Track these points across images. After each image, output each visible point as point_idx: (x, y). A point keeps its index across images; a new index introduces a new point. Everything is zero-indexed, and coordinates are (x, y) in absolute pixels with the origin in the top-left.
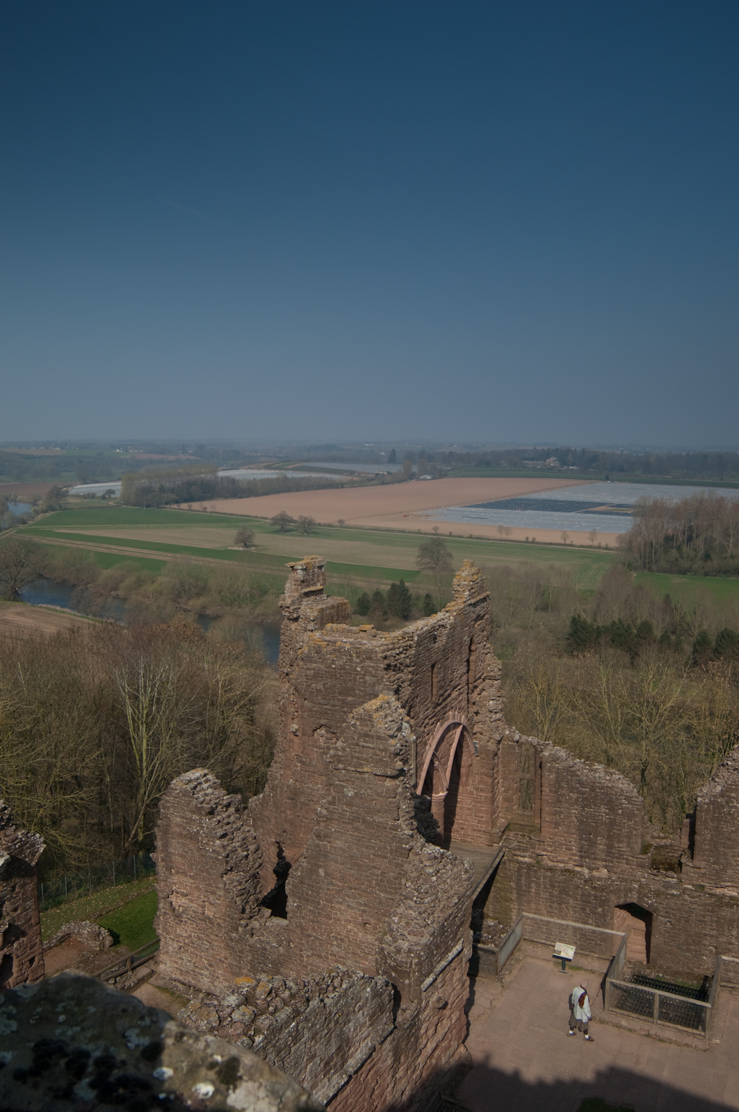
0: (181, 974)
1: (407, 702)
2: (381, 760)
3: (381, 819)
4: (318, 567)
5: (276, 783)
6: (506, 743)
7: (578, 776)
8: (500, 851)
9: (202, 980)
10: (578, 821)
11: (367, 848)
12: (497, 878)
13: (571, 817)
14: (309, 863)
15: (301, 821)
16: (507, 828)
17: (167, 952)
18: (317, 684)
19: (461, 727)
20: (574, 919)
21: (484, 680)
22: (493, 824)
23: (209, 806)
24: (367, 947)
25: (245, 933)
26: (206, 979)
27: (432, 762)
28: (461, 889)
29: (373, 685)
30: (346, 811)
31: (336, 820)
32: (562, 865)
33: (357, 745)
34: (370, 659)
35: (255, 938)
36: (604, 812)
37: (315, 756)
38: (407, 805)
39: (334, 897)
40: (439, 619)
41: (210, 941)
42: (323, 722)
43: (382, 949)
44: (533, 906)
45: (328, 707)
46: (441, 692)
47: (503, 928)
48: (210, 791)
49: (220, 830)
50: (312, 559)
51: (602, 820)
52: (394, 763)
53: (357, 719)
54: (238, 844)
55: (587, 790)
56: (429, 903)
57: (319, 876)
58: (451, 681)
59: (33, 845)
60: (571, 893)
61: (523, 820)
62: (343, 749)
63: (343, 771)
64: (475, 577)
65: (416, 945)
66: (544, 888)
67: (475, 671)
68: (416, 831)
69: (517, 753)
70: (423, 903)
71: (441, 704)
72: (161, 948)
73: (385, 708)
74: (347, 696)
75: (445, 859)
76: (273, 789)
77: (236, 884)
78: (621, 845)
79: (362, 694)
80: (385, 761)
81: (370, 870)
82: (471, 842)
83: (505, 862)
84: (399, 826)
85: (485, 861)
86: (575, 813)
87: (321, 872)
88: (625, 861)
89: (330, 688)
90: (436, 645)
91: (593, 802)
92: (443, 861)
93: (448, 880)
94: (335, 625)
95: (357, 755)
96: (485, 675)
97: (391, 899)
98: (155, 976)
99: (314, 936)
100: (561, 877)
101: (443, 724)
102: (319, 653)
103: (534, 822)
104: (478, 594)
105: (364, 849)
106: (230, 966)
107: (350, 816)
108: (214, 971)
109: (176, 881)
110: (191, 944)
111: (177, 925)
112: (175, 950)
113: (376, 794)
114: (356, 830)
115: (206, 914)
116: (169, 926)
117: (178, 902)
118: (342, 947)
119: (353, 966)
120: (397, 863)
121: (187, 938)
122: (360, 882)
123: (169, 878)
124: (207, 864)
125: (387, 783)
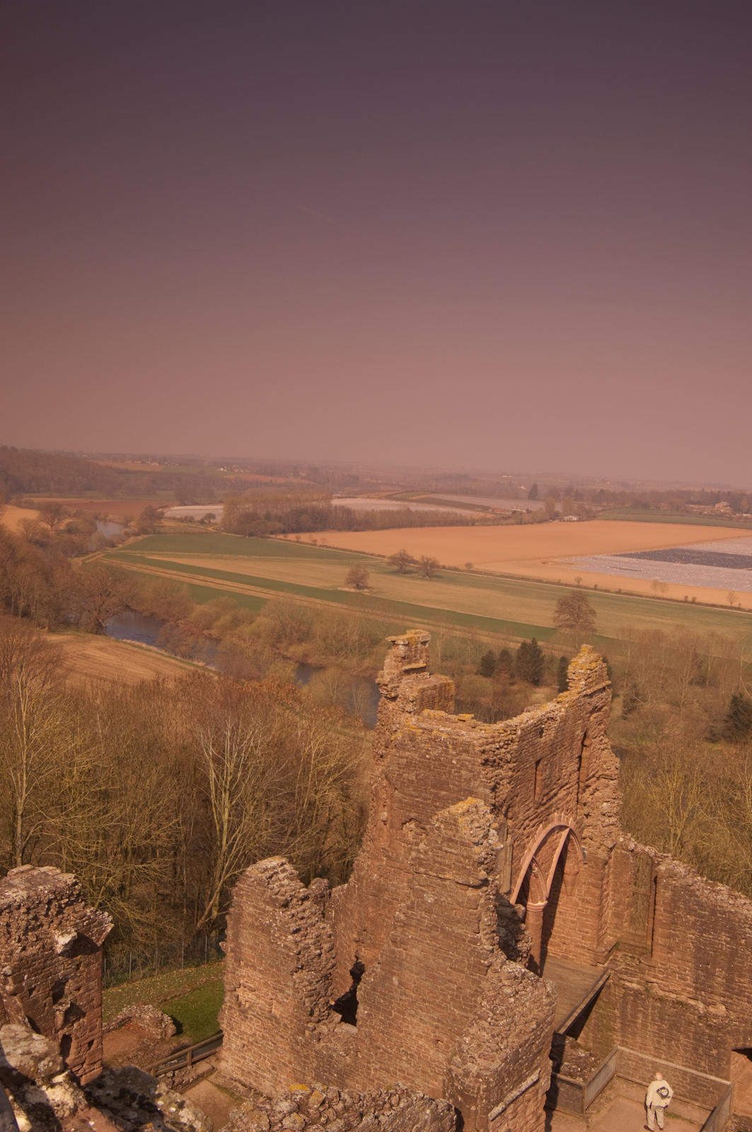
0: (243, 1075)
1: (504, 801)
2: (464, 868)
3: (460, 931)
4: (422, 643)
5: (362, 873)
6: (619, 851)
7: (697, 896)
8: (604, 973)
9: (263, 1083)
10: (695, 947)
11: (444, 960)
12: (599, 1002)
13: (687, 942)
14: (383, 970)
15: (383, 921)
16: (616, 947)
17: (229, 1049)
18: (409, 773)
19: (567, 830)
20: (685, 1060)
21: (598, 778)
22: (600, 942)
23: (284, 898)
24: (438, 1067)
25: (312, 1036)
26: (268, 1083)
27: (530, 868)
28: (541, 1014)
29: (469, 781)
30: (425, 918)
31: (413, 926)
32: (674, 996)
33: (441, 849)
34: (467, 752)
35: (322, 1044)
36: (725, 941)
37: (402, 851)
38: (489, 918)
39: (407, 1009)
40: (548, 710)
41: (275, 1042)
42: (413, 815)
43: (450, 1070)
44: (639, 1039)
45: (419, 800)
46: (546, 791)
47: (595, 1061)
48: (286, 882)
49: (293, 924)
50: (416, 633)
51: (722, 949)
52: (477, 872)
53: (442, 822)
54: (311, 941)
55: (707, 913)
56: (503, 1025)
57: (392, 984)
58: (559, 780)
59: (101, 924)
60: (682, 1029)
61: (634, 941)
62: (426, 852)
63: (424, 876)
64: (594, 665)
65: (485, 1069)
66: (652, 1020)
67: (588, 769)
68: (497, 946)
69: (632, 864)
70: (497, 1026)
71: (545, 804)
72: (224, 1044)
73: (472, 813)
74: (441, 790)
75: (526, 980)
76: (359, 880)
77: (307, 983)
78: (742, 980)
79: (456, 789)
80: (468, 869)
81: (446, 983)
82: (573, 960)
83: (610, 986)
84: (479, 940)
85: (586, 983)
86: (691, 939)
87: (395, 980)
88: (746, 999)
89: (422, 780)
90: (543, 739)
91: (713, 928)
92: (523, 981)
93: (527, 1003)
94: (432, 711)
95: (439, 859)
96: (600, 773)
97: (465, 1017)
98: (216, 1073)
99: (383, 1049)
100: (672, 1010)
101: (546, 826)
102: (413, 741)
103: (646, 943)
104: (597, 684)
105: (441, 960)
106: (294, 1072)
107: (428, 923)
108: (277, 1075)
109: (245, 974)
110: (255, 1043)
111: (242, 1021)
112: (238, 1048)
113: (456, 903)
114: (434, 939)
115: (272, 1013)
116: (234, 1021)
117: (245, 997)
118: (411, 1064)
119: (422, 1085)
120: (474, 979)
121: (252, 1036)
122: (434, 996)
123: (238, 970)
124: (277, 960)
125: (469, 893)
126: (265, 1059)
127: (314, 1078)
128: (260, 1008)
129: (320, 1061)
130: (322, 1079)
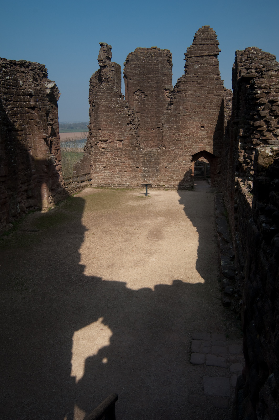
0: (104, 180)
3: (211, 76)
14: (175, 105)
18: (136, 71)
24: (202, 137)
29: (162, 68)
30: (195, 76)
33: (201, 44)
34: (161, 56)
37: (135, 104)
39: (187, 118)
41: (121, 159)
42: (138, 88)
45: (141, 81)
57: (180, 110)
62: (194, 47)
63: (194, 58)
72: (93, 170)
79: (157, 73)
80: (214, 49)
89: (142, 72)
95: (200, 49)
99: (176, 140)
105: (203, 92)
106: (131, 168)
107: (196, 78)
108: (122, 173)
109: (102, 134)
110: (109, 164)
111: (102, 156)
112: (101, 169)
113: (209, 65)
114: (199, 84)
115: (117, 147)
116: (98, 158)
117: (102, 146)
118: (190, 141)
119: (195, 148)
120: (218, 94)
121: (108, 161)
122: (200, 108)
123: (98, 134)
124: (120, 121)
125: (214, 59)
126: (116, 169)
127: (142, 166)
128: (111, 147)
129: (145, 158)
130: (146, 165)
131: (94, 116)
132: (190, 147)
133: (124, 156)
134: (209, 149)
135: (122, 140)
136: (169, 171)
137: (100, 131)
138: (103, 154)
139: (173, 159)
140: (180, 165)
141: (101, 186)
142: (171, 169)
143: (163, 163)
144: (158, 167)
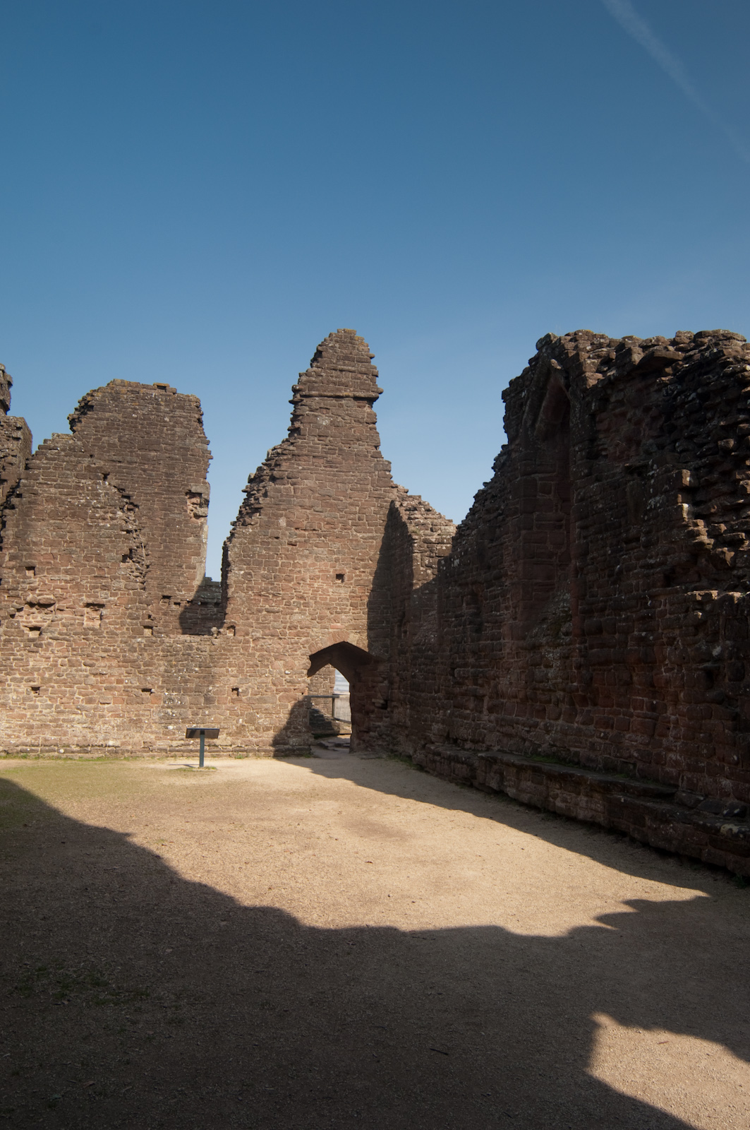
2: (362, 384)
3: (361, 448)
9: (71, 730)
11: (343, 483)
14: (265, 514)
24: (339, 605)
29: (184, 438)
30: (319, 444)
33: (335, 369)
34: (182, 408)
39: (298, 551)
41: (93, 662)
62: (318, 375)
63: (317, 399)
80: (367, 384)
95: (334, 380)
97: (371, 538)
102: (116, 401)
105: (339, 484)
106: (127, 691)
107: (322, 448)
108: (95, 709)
109: (38, 583)
110: (54, 678)
111: (30, 654)
112: (21, 696)
113: (355, 421)
114: (330, 464)
115: (85, 626)
116: (14, 659)
117: (30, 622)
118: (305, 613)
119: (320, 634)
120: (379, 494)
121: (49, 669)
122: (333, 526)
123: (24, 582)
124: (99, 547)
125: (367, 409)
126: (73, 694)
127: (162, 687)
128: (64, 625)
129: (171, 661)
130: (176, 682)
131: (18, 527)
132: (304, 630)
133: (105, 655)
134: (357, 638)
135: (102, 606)
136: (245, 701)
137: (30, 573)
138: (34, 645)
139: (257, 666)
140: (276, 682)
141: (21, 751)
142: (249, 696)
143: (226, 678)
144: (211, 688)
